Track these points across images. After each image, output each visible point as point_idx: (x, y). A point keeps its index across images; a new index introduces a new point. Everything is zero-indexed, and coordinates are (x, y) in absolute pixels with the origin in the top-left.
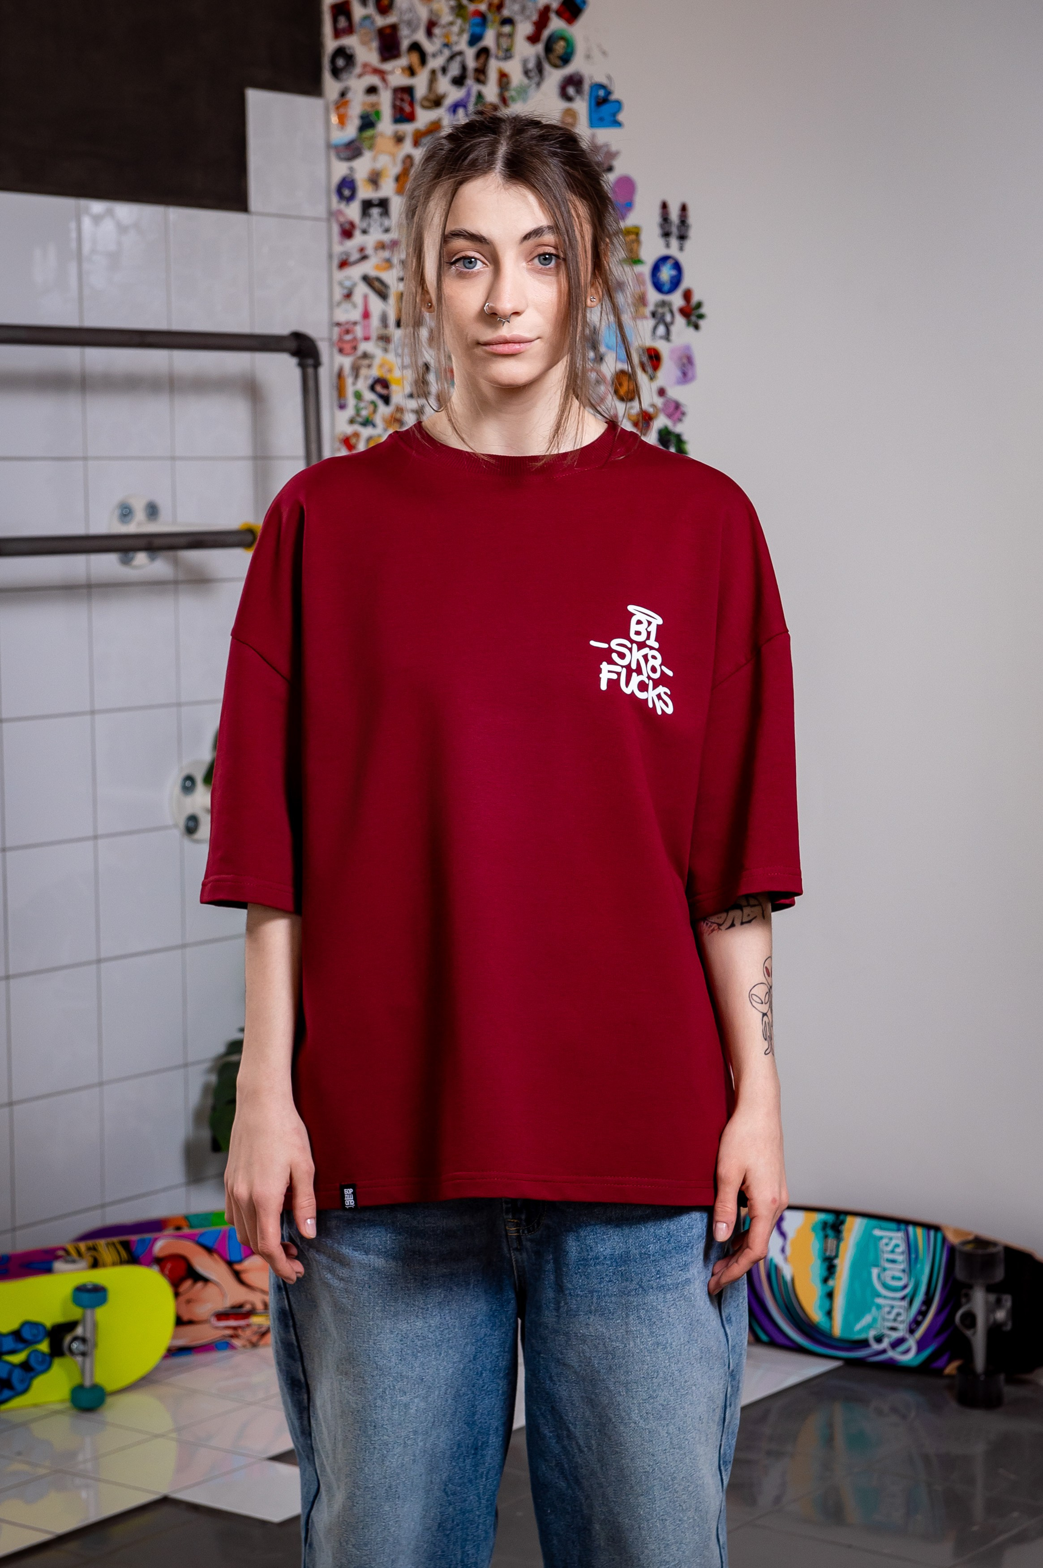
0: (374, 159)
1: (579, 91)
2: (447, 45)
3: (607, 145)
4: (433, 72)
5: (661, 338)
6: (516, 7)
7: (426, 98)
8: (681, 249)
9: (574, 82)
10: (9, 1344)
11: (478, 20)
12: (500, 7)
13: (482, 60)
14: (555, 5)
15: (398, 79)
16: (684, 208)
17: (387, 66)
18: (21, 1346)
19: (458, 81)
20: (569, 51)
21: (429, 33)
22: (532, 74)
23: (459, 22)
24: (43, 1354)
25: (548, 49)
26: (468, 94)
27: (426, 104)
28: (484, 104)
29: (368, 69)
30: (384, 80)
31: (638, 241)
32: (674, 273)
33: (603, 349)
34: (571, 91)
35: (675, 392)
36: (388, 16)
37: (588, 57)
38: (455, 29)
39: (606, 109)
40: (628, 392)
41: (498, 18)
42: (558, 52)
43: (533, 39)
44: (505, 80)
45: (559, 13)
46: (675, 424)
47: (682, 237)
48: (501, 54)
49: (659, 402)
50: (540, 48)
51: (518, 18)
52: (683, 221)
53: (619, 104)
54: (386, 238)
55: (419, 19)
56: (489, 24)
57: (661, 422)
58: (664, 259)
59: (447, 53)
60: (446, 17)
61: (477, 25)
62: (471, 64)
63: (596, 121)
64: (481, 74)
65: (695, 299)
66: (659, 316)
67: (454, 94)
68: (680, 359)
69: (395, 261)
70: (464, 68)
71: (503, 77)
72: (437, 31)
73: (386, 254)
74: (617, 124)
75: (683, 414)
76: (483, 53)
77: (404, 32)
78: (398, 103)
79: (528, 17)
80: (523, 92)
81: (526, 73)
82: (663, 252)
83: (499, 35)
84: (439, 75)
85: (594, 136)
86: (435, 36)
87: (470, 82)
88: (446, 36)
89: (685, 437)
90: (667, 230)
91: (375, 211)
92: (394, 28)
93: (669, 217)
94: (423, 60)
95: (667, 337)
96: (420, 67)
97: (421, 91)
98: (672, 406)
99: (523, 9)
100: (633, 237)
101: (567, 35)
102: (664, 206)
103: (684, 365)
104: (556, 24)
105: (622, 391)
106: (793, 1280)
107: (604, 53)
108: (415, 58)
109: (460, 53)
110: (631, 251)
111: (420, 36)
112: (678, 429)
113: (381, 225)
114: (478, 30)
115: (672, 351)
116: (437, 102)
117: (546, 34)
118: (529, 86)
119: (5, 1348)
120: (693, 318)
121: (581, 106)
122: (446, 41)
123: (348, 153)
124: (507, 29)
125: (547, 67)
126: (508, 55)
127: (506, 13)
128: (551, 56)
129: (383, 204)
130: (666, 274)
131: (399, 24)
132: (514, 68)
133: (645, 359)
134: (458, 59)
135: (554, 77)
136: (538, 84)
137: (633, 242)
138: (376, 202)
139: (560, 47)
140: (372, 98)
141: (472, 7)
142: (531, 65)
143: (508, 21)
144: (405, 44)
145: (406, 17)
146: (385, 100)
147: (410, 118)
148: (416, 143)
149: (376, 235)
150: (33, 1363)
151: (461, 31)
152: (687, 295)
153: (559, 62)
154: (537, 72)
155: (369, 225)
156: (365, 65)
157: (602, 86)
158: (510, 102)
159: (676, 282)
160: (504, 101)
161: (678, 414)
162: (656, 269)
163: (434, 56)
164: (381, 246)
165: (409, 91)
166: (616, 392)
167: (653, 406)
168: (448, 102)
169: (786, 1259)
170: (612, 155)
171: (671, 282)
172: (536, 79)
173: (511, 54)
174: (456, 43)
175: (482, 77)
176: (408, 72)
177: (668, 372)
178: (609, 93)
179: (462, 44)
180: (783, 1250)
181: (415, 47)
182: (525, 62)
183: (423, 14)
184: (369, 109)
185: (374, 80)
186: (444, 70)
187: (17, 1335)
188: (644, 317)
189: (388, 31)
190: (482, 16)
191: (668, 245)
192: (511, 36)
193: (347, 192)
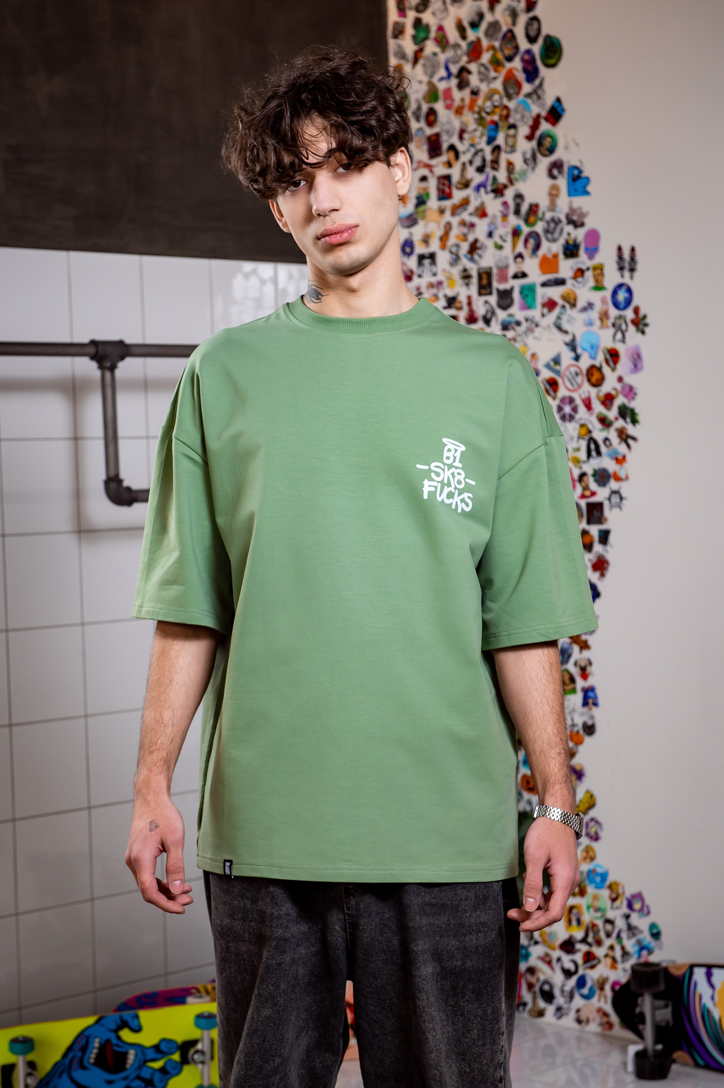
0: (426, 226)
1: (561, 172)
2: (472, 145)
3: (580, 208)
4: (464, 164)
5: (619, 341)
6: (518, 116)
7: (459, 183)
8: (632, 278)
9: (557, 165)
10: (151, 1054)
11: (493, 126)
12: (507, 117)
13: (496, 154)
14: (544, 113)
15: (441, 170)
16: (633, 250)
17: (434, 162)
18: (160, 1056)
19: (480, 170)
20: (554, 144)
21: (461, 138)
22: (528, 162)
23: (480, 129)
24: (176, 1062)
25: (540, 144)
26: (487, 178)
27: (460, 186)
28: (498, 184)
29: (421, 165)
30: (431, 171)
31: (602, 274)
32: (627, 295)
33: (579, 351)
34: (555, 172)
35: (630, 379)
36: (433, 127)
37: (566, 148)
38: (478, 134)
39: (579, 183)
40: (598, 380)
41: (506, 125)
42: (546, 146)
43: (530, 138)
44: (511, 166)
45: (547, 119)
46: (629, 401)
47: (632, 270)
48: (508, 149)
49: (619, 386)
50: (534, 143)
51: (519, 124)
52: (633, 259)
53: (587, 179)
54: (434, 280)
55: (454, 128)
56: (501, 129)
57: (620, 400)
58: (620, 286)
59: (473, 150)
60: (472, 125)
61: (492, 130)
62: (489, 157)
63: (573, 192)
64: (495, 164)
65: (642, 312)
66: (617, 325)
67: (477, 178)
68: (632, 355)
69: (441, 295)
70: (484, 160)
71: (510, 165)
72: (466, 136)
73: (434, 291)
74: (587, 193)
75: (635, 394)
76: (497, 149)
77: (444, 138)
78: (441, 187)
79: (526, 123)
80: (524, 174)
81: (525, 161)
82: (619, 280)
83: (507, 136)
84: (468, 166)
85: (571, 203)
86: (465, 139)
87: (488, 169)
88: (472, 139)
89: (637, 411)
90: (622, 265)
91: (427, 262)
92: (438, 135)
93: (623, 257)
94: (457, 156)
95: (623, 340)
96: (455, 162)
97: (456, 176)
98: (627, 390)
99: (523, 117)
100: (598, 271)
101: (552, 133)
102: (620, 249)
103: (635, 360)
104: (545, 126)
105: (594, 380)
106: (720, 1020)
107: (577, 145)
108: (452, 155)
109: (481, 150)
110: (597, 281)
111: (455, 140)
112: (632, 405)
113: (431, 270)
114: (493, 133)
115: (627, 350)
116: (466, 185)
117: (538, 133)
118: (527, 171)
119: (149, 1057)
120: (641, 327)
121: (562, 182)
122: (472, 143)
123: (407, 223)
124: (512, 132)
125: (539, 156)
126: (513, 150)
127: (511, 121)
128: (542, 149)
129: (432, 257)
130: (622, 296)
131: (441, 133)
132: (517, 158)
133: (608, 357)
134: (480, 154)
135: (544, 162)
136: (533, 169)
137: (599, 275)
138: (428, 256)
139: (547, 142)
140: (424, 184)
141: (489, 118)
142: (529, 155)
143: (513, 126)
144: (445, 146)
145: (445, 128)
146: (432, 185)
147: (449, 196)
148: (453, 214)
149: (428, 278)
150: (169, 1068)
151: (482, 135)
152: (636, 311)
153: (547, 153)
154: (532, 159)
155: (423, 271)
156: (419, 162)
157: (576, 168)
158: (515, 182)
159: (628, 302)
160: (511, 181)
161: (632, 394)
162: (615, 293)
163: (464, 153)
164: (431, 285)
165: (447, 178)
166: (589, 380)
167: (615, 389)
168: (474, 184)
169: (715, 1005)
170: (583, 215)
171: (625, 302)
172: (532, 165)
173: (515, 149)
174: (479, 143)
175: (496, 166)
176: (447, 165)
177: (624, 364)
178: (580, 172)
179: (482, 144)
180: (712, 998)
181: (452, 148)
182: (524, 154)
183: (457, 124)
184: (422, 192)
185: (425, 172)
186: (471, 162)
187: (156, 1048)
188: (607, 327)
189: (434, 138)
190: (495, 124)
191: (622, 276)
192: (514, 136)
193: (408, 250)
